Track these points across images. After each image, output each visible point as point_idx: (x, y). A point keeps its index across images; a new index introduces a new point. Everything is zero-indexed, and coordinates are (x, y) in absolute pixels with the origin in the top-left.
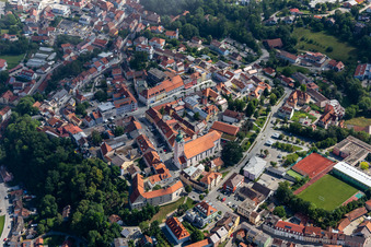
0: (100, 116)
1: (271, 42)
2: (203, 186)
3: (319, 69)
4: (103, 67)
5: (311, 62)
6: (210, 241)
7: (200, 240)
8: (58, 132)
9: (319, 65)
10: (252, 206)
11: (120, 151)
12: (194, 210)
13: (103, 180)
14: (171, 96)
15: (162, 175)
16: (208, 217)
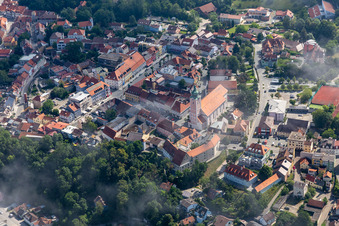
0: (78, 107)
1: (204, 8)
2: (239, 135)
3: (269, 22)
4: (33, 71)
5: (256, 18)
6: (280, 175)
7: (270, 176)
8: (40, 133)
9: (267, 19)
11: (126, 131)
12: (246, 155)
13: (130, 158)
14: (137, 75)
15: (192, 135)
16: (265, 157)
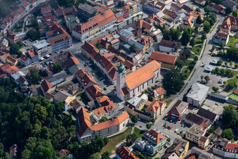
0: (36, 54)
2: (149, 115)
4: (31, 6)
10: (200, 130)
11: (61, 87)
12: (143, 139)
13: (48, 116)
14: (104, 30)
15: (107, 107)
16: (158, 145)
